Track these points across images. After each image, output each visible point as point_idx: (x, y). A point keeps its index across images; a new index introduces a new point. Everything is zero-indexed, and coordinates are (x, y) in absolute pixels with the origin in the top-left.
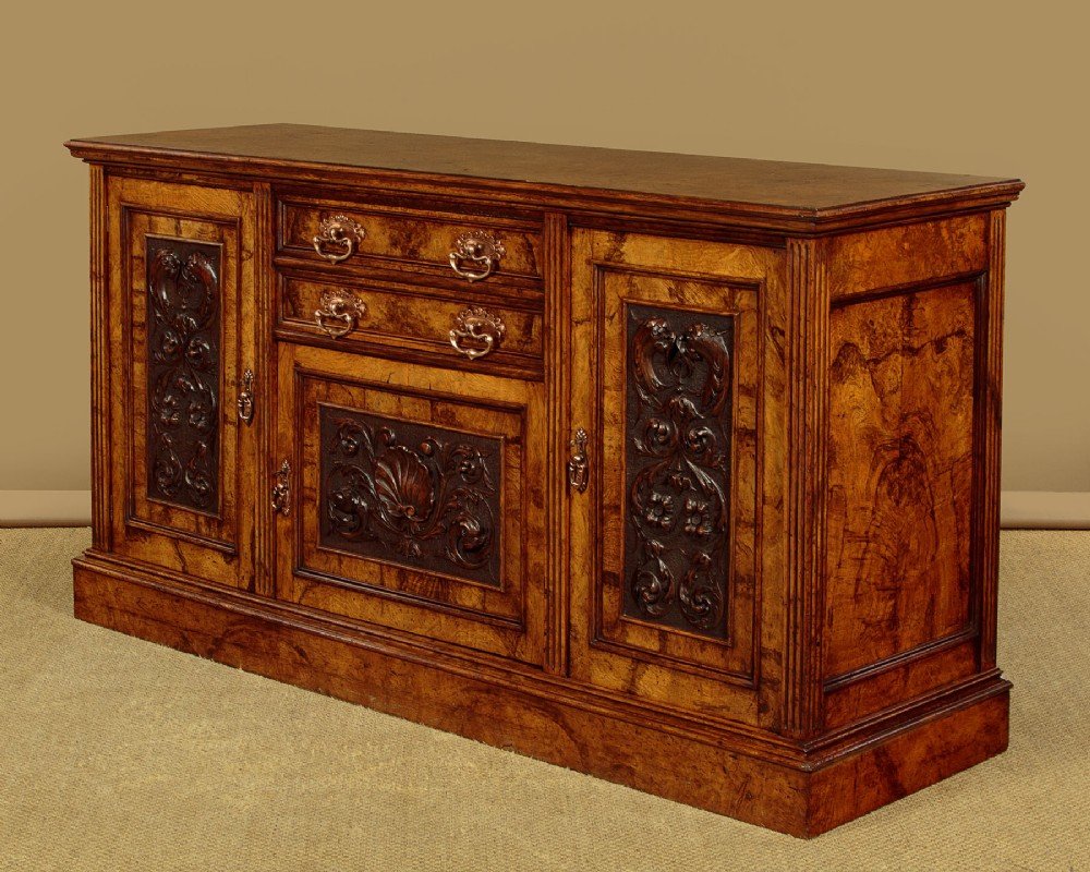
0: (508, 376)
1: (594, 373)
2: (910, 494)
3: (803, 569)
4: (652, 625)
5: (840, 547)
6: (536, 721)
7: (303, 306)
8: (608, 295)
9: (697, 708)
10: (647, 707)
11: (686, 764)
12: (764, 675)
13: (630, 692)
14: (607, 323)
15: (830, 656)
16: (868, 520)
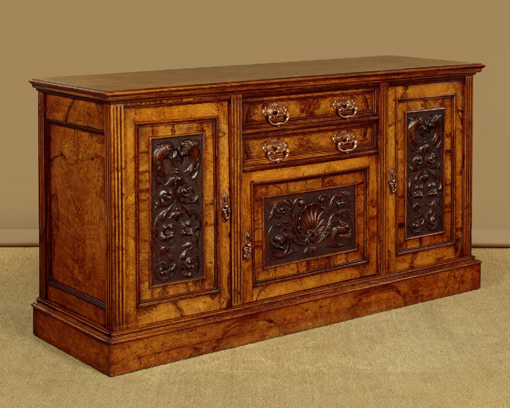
4: (417, 237)
7: (252, 153)
14: (399, 123)
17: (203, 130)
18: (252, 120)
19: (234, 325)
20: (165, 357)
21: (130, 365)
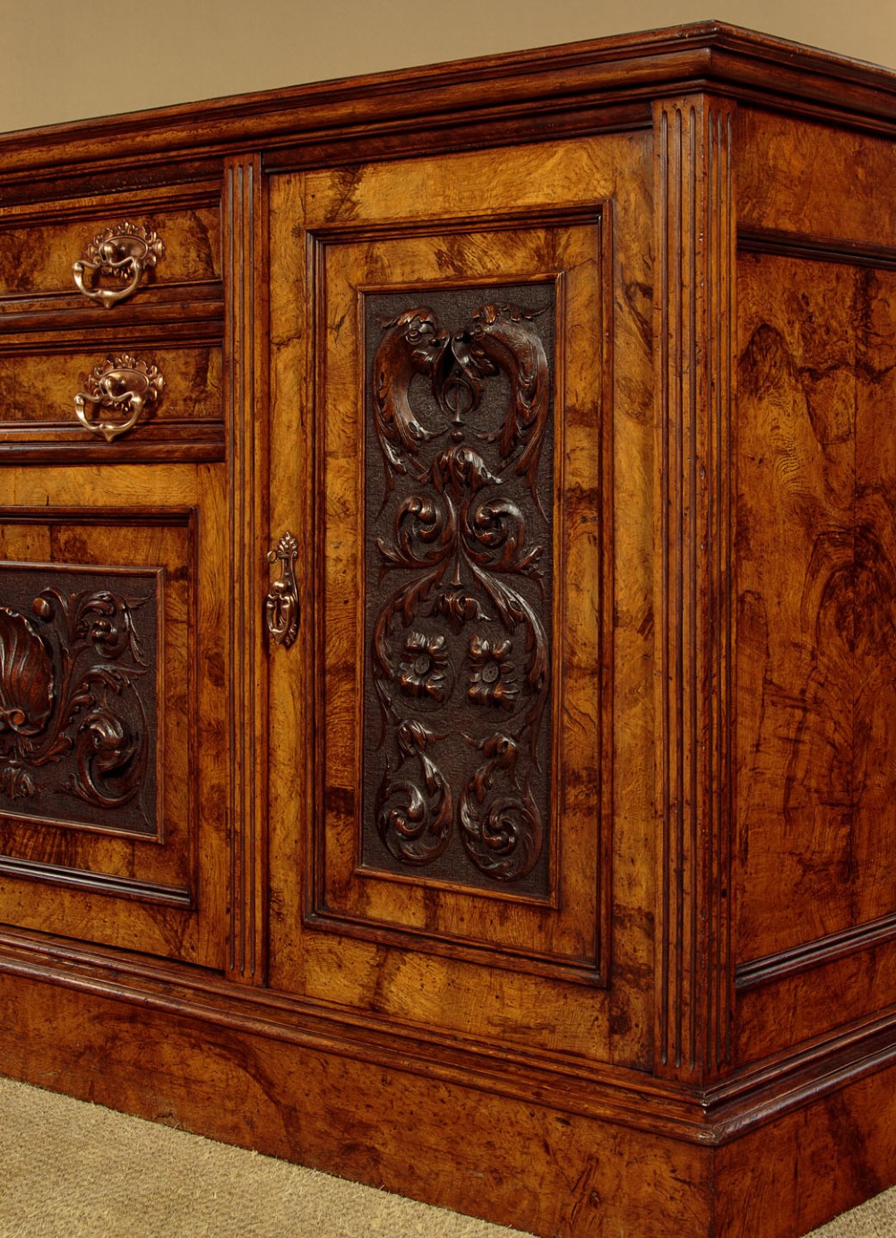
0: (167, 460)
1: (309, 429)
2: (872, 633)
3: (695, 742)
4: (410, 879)
5: (759, 711)
6: (210, 1068)
8: (331, 287)
9: (494, 1031)
10: (404, 1032)
11: (474, 1139)
12: (621, 960)
13: (374, 1008)
14: (330, 338)
15: (744, 921)
16: (805, 670)
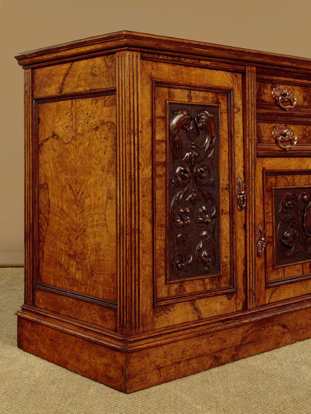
7: (263, 137)
17: (218, 102)
18: (262, 100)
19: (252, 330)
20: (185, 368)
21: (148, 378)
